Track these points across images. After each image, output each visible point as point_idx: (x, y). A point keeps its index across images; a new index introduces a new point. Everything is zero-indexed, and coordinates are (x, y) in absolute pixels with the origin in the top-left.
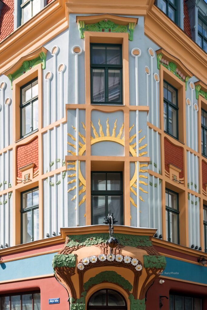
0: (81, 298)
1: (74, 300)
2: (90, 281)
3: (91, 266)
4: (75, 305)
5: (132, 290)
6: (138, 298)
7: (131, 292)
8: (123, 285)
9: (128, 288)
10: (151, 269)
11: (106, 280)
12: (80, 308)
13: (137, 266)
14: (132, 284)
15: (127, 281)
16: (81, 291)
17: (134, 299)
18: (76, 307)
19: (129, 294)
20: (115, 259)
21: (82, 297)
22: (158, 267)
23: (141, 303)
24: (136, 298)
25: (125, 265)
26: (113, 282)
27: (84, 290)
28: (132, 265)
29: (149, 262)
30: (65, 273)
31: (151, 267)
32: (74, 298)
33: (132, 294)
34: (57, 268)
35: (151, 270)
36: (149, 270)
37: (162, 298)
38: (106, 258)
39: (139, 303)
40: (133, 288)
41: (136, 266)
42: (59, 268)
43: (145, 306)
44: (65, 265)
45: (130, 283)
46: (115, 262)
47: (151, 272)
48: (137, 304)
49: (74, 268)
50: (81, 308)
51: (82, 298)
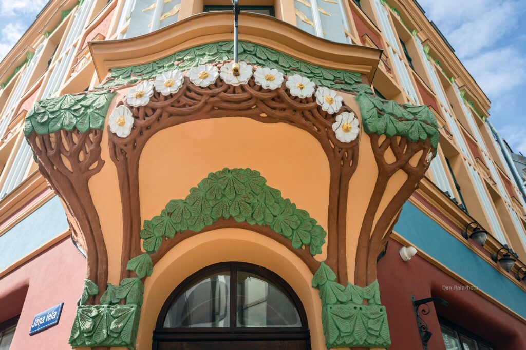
0: (127, 280)
1: (95, 291)
2: (170, 214)
3: (158, 112)
4: (94, 313)
5: (324, 248)
6: (351, 278)
7: (321, 257)
8: (288, 233)
9: (307, 241)
10: (390, 141)
11: (227, 216)
12: (113, 326)
13: (339, 118)
14: (322, 221)
15: (305, 213)
16: (130, 250)
17: (339, 285)
18: (94, 318)
19: (313, 267)
20: (253, 78)
21: (129, 277)
22: (414, 136)
23: (367, 301)
24: (341, 279)
25: (295, 110)
26: (252, 223)
27: (143, 250)
28: (319, 108)
29: (381, 112)
30: (67, 163)
31: (392, 131)
32: (96, 282)
33: (326, 262)
34: (37, 140)
35: (391, 145)
36: (384, 147)
37: (422, 307)
38: (216, 75)
39: (358, 301)
40: (326, 239)
41: (335, 115)
42: (45, 139)
43: (384, 312)
44: (66, 122)
45: (313, 222)
46: (253, 91)
47: (389, 157)
48: (351, 306)
49: (98, 132)
50: (117, 323)
51: (131, 280)
